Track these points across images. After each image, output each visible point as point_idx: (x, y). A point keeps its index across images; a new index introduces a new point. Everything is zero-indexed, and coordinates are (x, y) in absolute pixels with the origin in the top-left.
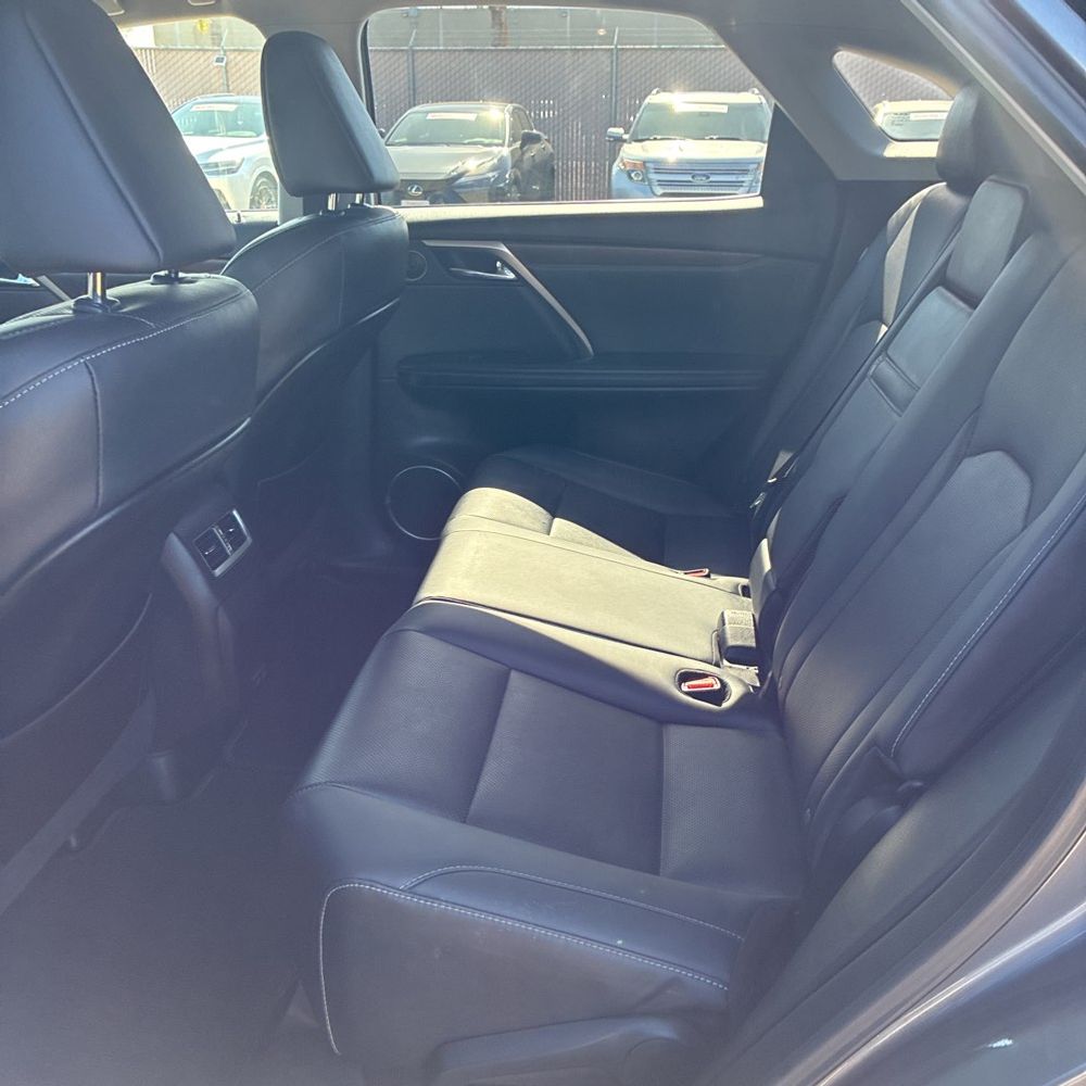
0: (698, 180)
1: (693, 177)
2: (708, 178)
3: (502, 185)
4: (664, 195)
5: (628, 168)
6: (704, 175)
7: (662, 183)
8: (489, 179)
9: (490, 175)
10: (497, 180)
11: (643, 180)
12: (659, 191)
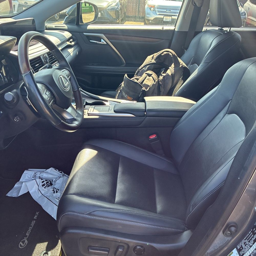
0: (167, 11)
1: (166, 10)
2: (170, 11)
3: (118, 10)
4: (159, 15)
5: (150, 7)
6: (169, 10)
7: (159, 11)
8: (115, 8)
9: (115, 7)
10: (117, 8)
11: (154, 10)
12: (158, 13)
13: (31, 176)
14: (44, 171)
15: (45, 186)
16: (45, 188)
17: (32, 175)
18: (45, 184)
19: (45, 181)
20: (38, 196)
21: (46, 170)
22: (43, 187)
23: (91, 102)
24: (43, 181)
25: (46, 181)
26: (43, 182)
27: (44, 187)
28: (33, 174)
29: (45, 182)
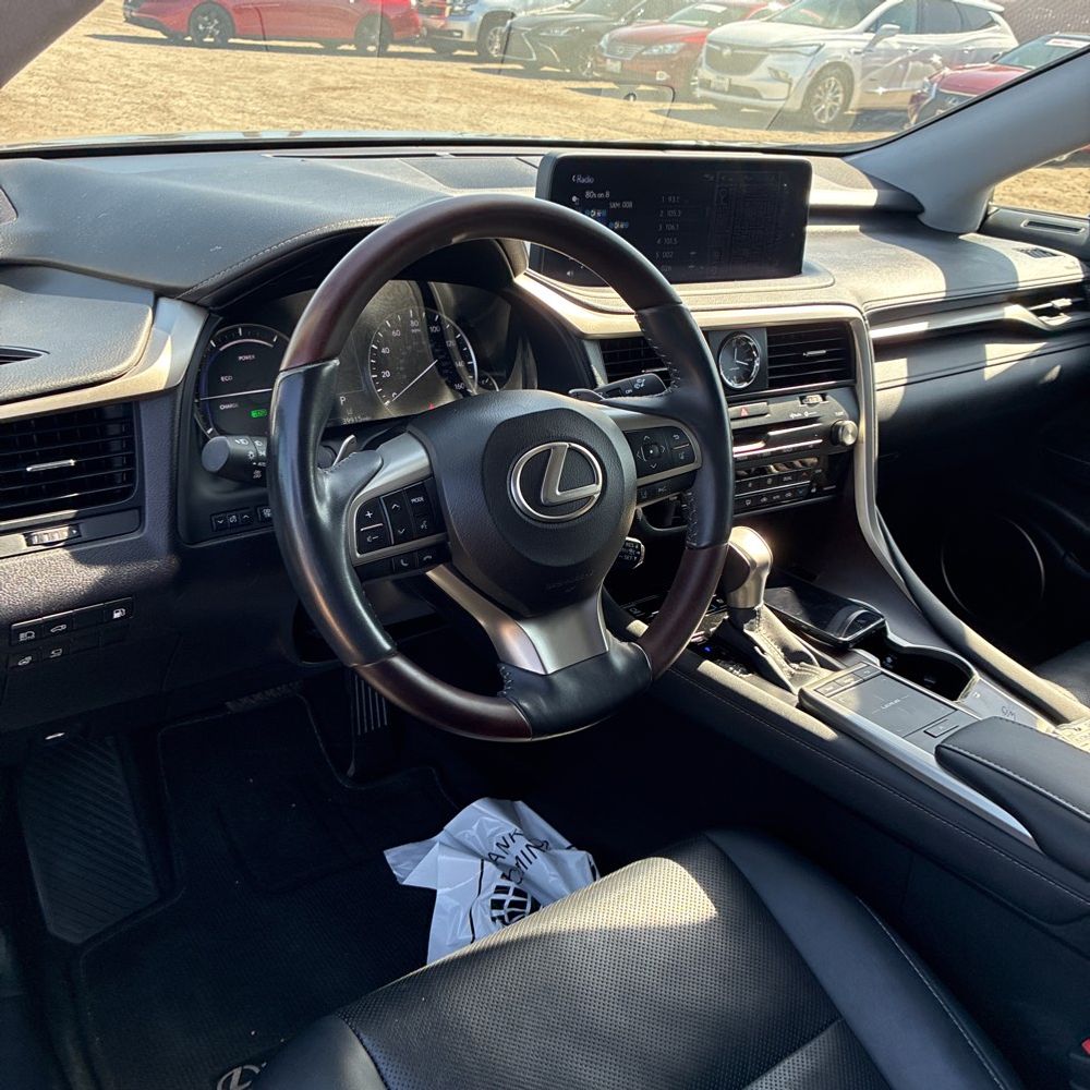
13: (493, 835)
14: (561, 847)
15: (502, 912)
16: (494, 919)
17: (500, 834)
18: (507, 903)
19: (511, 891)
20: (454, 934)
21: (569, 848)
22: (494, 911)
23: (905, 644)
24: (505, 883)
25: (517, 892)
26: (501, 890)
27: (496, 913)
28: (505, 833)
29: (509, 898)
